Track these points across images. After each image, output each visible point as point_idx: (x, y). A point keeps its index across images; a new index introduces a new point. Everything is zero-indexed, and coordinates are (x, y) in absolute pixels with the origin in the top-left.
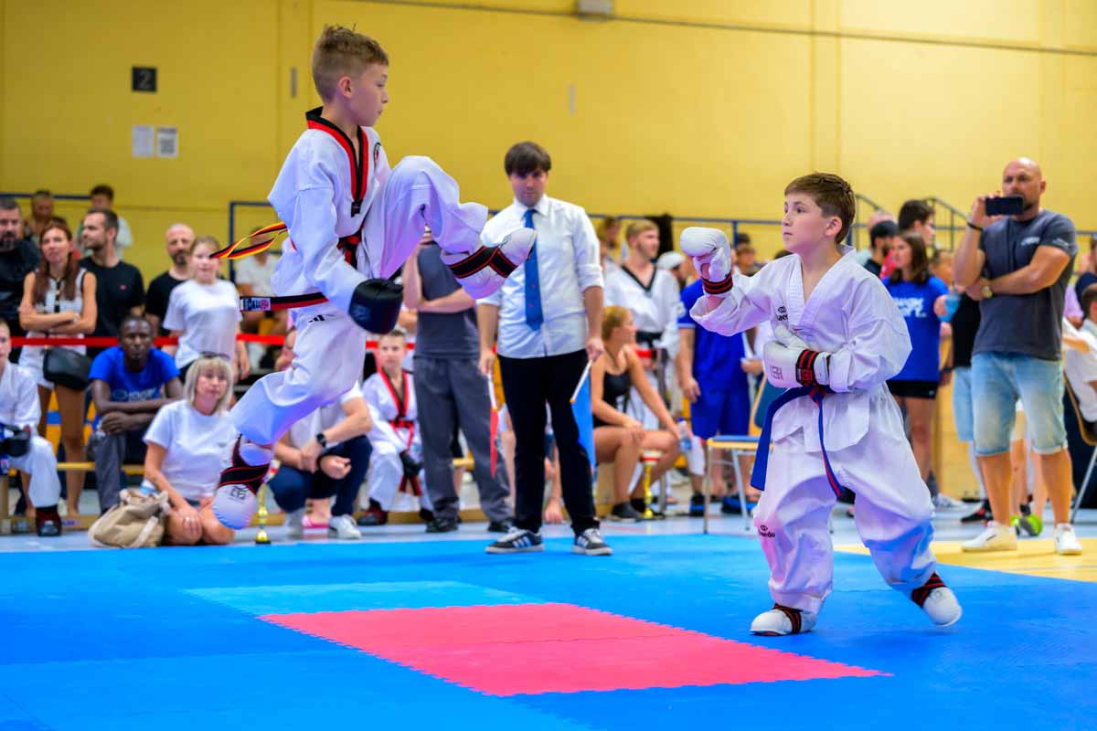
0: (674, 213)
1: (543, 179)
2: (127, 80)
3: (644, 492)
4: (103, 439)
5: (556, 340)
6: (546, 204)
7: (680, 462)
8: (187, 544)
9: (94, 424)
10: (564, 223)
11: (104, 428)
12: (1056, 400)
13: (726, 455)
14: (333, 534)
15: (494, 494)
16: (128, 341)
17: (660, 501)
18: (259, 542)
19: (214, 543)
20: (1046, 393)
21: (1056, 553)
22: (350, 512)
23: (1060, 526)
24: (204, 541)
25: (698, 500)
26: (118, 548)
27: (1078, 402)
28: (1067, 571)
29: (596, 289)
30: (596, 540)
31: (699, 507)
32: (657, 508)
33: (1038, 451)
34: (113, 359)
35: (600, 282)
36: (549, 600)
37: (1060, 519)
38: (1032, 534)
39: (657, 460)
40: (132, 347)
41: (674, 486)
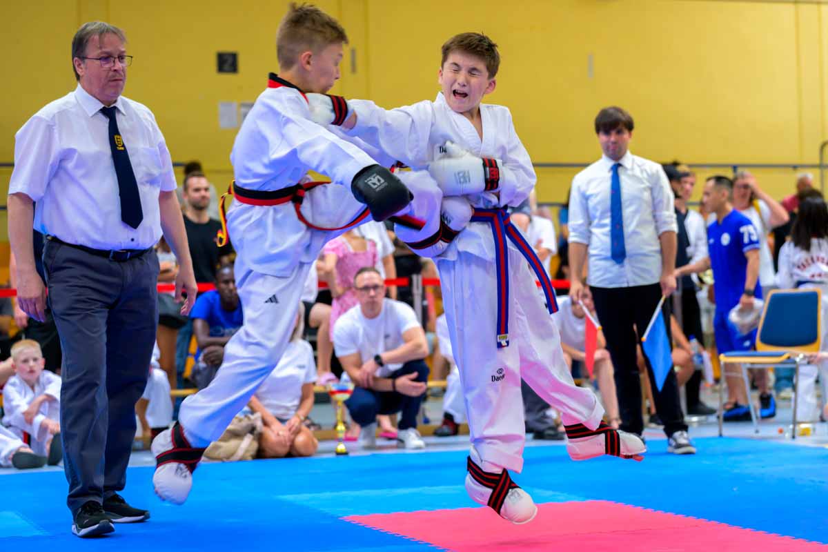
1: (626, 135)
2: (213, 63)
4: (205, 369)
6: (629, 160)
8: (277, 457)
9: (196, 356)
10: (645, 175)
11: (205, 360)
14: (401, 444)
15: (538, 407)
16: (223, 286)
18: (339, 454)
19: (301, 455)
22: (414, 425)
24: (292, 453)
26: (220, 462)
30: (683, 441)
34: (211, 301)
36: (587, 497)
40: (227, 292)
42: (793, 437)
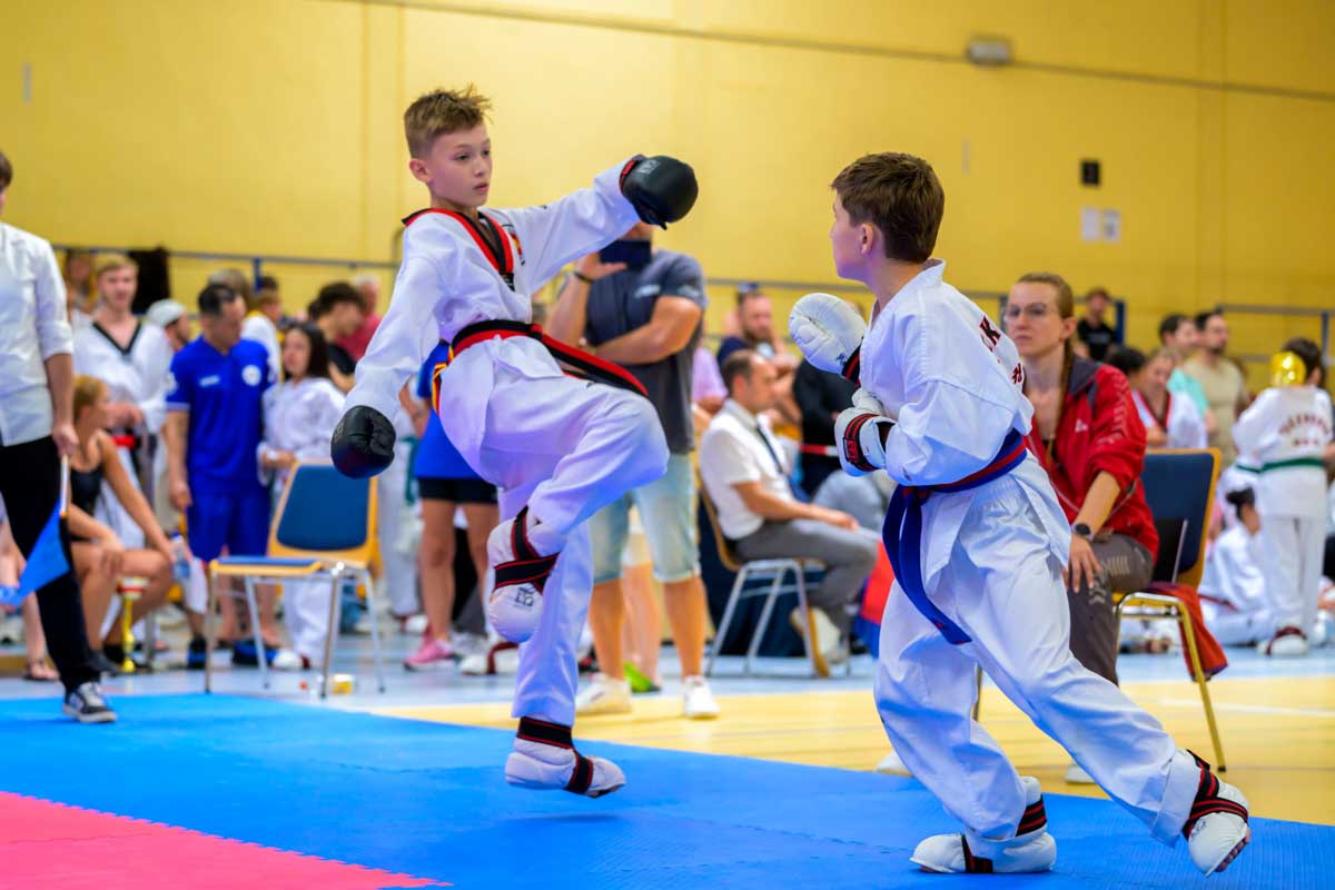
0: (172, 243)
3: (122, 636)
5: (14, 423)
7: (175, 593)
10: (26, 261)
12: (685, 508)
13: (238, 583)
17: (146, 648)
20: (673, 499)
21: (684, 716)
23: (690, 680)
25: (198, 646)
27: (716, 511)
28: (698, 741)
29: (63, 357)
30: (95, 701)
31: (199, 657)
32: (140, 658)
33: (660, 578)
35: (69, 347)
37: (690, 670)
38: (653, 689)
39: (142, 590)
41: (165, 628)
42: (323, 695)
